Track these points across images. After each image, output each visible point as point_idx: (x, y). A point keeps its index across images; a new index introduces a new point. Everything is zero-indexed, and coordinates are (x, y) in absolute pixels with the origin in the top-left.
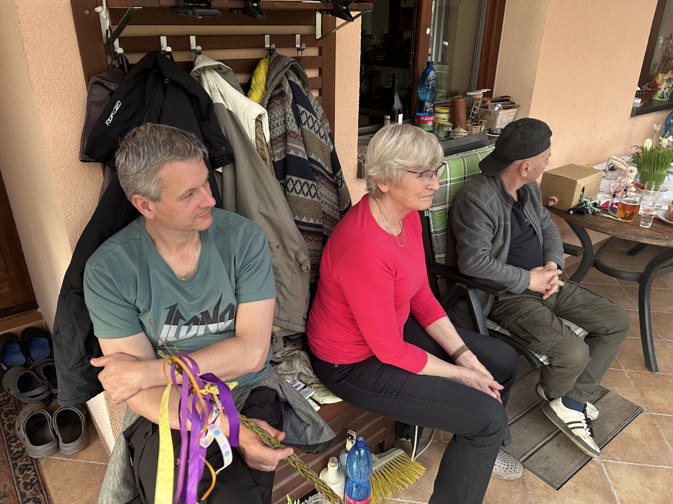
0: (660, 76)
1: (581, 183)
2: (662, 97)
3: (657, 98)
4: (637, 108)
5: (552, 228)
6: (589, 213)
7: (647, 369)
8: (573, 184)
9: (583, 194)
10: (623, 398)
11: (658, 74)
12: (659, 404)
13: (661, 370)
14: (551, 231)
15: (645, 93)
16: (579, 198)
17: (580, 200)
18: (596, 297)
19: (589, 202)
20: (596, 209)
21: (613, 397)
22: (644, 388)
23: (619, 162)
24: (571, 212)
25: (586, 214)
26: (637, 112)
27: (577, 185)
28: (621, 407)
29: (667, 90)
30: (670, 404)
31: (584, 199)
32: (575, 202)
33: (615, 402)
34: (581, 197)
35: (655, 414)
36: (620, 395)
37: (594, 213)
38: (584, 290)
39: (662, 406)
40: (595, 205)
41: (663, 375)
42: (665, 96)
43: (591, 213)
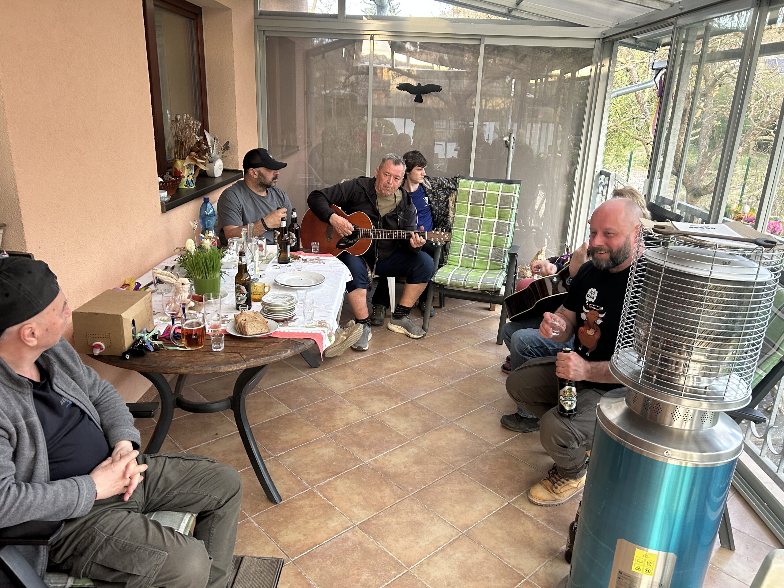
0: (179, 162)
1: (128, 315)
2: (188, 185)
3: (183, 186)
4: (166, 202)
5: (108, 392)
6: (150, 351)
7: (271, 504)
8: (118, 319)
9: (135, 329)
10: (260, 558)
11: (176, 161)
12: (296, 542)
13: (284, 497)
14: (108, 397)
15: (169, 184)
16: (131, 335)
17: (134, 337)
18: (193, 463)
19: (146, 337)
20: (157, 343)
21: (249, 563)
22: (275, 530)
23: (166, 275)
24: (128, 357)
25: (148, 353)
26: (167, 207)
27: (123, 320)
28: (261, 573)
29: (191, 178)
30: (305, 535)
31: (139, 335)
32: (128, 342)
33: (253, 569)
34: (134, 332)
35: (296, 558)
36: (255, 555)
37: (156, 349)
38: (174, 460)
39: (299, 543)
40: (155, 337)
41: (288, 502)
42: (191, 184)
43: (152, 350)
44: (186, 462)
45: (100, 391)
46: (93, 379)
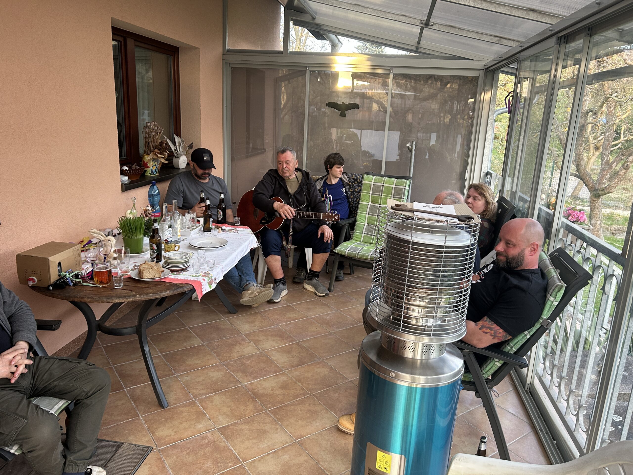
1: (54, 259)
2: (152, 173)
3: (148, 174)
4: (125, 184)
5: (22, 308)
6: (70, 285)
7: (160, 408)
8: (46, 262)
9: (61, 269)
10: (136, 445)
11: (144, 156)
12: (167, 436)
13: (172, 404)
15: (132, 172)
16: (57, 273)
17: (59, 275)
18: (75, 364)
19: (68, 275)
20: (77, 280)
21: (126, 448)
22: (155, 427)
23: (98, 234)
24: (51, 288)
25: (68, 287)
26: (126, 188)
27: (50, 262)
28: (133, 456)
29: (155, 168)
30: (176, 432)
31: (63, 274)
32: (54, 277)
33: (128, 452)
34: (60, 271)
35: (162, 447)
36: (133, 443)
37: (75, 284)
38: (63, 361)
39: (169, 437)
40: (77, 276)
41: (173, 408)
42: (155, 172)
43: (72, 285)
44: (71, 363)
45: (16, 308)
46: (11, 299)
